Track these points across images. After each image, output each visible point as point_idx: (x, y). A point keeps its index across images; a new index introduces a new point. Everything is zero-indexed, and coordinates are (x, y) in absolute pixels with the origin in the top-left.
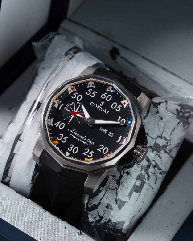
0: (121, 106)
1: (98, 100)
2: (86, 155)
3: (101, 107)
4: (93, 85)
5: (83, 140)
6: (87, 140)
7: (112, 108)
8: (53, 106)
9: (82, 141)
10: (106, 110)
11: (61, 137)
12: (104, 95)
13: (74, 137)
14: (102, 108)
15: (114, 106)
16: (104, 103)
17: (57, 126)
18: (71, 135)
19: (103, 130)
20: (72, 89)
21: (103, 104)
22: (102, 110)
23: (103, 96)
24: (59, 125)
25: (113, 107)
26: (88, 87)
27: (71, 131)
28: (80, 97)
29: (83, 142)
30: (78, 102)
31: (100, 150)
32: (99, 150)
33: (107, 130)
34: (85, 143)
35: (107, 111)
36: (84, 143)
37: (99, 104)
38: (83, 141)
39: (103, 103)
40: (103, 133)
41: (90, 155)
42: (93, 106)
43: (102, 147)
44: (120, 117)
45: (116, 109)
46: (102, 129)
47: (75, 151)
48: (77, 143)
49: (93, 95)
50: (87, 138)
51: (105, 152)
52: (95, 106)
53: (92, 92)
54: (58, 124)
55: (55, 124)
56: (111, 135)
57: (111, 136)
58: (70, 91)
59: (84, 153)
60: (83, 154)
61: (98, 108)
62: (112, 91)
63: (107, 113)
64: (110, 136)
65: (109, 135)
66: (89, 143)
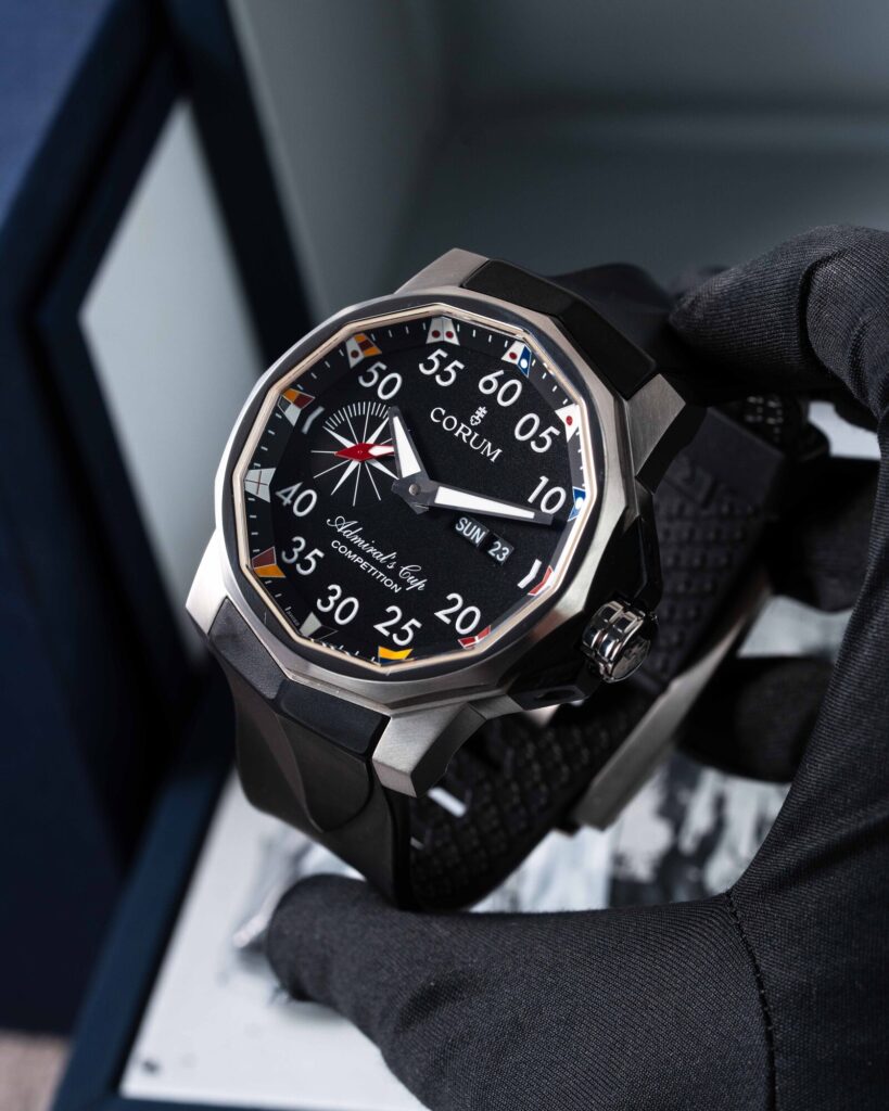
0: (557, 432)
1: (463, 398)
2: (386, 633)
3: (474, 429)
4: (450, 335)
5: (381, 567)
6: (397, 568)
7: (518, 437)
8: (277, 415)
9: (378, 574)
10: (489, 444)
11: (296, 551)
12: (490, 377)
13: (349, 554)
14: (476, 435)
15: (525, 429)
16: (485, 412)
17: (285, 504)
18: (336, 544)
19: (468, 532)
20: (364, 346)
21: (482, 416)
22: (476, 443)
23: (488, 385)
24: (294, 499)
25: (524, 431)
26: (431, 339)
27: (340, 527)
28: (393, 382)
29: (382, 577)
30: (383, 402)
31: (448, 616)
32: (441, 615)
33: (484, 533)
34: (389, 583)
35: (493, 449)
36: (385, 580)
37: (464, 419)
38: (381, 574)
39: (481, 412)
40: (469, 542)
41: (403, 635)
42: (441, 423)
43: (454, 602)
44: (544, 480)
45: (533, 444)
46: (465, 525)
47: (343, 615)
48: (355, 582)
49: (446, 377)
50: (401, 562)
51: (465, 624)
52: (450, 423)
53: (444, 362)
54: (291, 495)
55: (279, 494)
56: (501, 552)
57: (498, 557)
58: (355, 354)
59: (380, 627)
60: (377, 631)
61: (460, 435)
62: (524, 364)
63: (493, 460)
64: (494, 559)
65: (491, 552)
66: (403, 583)
